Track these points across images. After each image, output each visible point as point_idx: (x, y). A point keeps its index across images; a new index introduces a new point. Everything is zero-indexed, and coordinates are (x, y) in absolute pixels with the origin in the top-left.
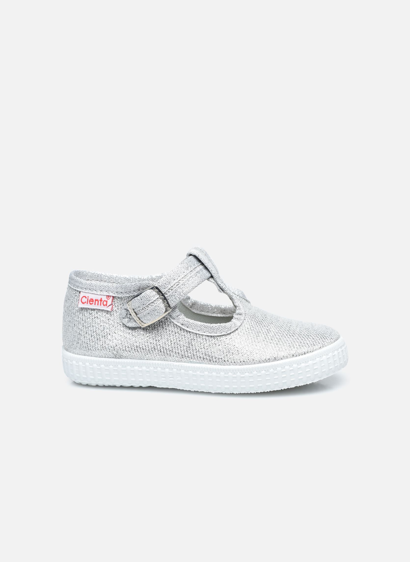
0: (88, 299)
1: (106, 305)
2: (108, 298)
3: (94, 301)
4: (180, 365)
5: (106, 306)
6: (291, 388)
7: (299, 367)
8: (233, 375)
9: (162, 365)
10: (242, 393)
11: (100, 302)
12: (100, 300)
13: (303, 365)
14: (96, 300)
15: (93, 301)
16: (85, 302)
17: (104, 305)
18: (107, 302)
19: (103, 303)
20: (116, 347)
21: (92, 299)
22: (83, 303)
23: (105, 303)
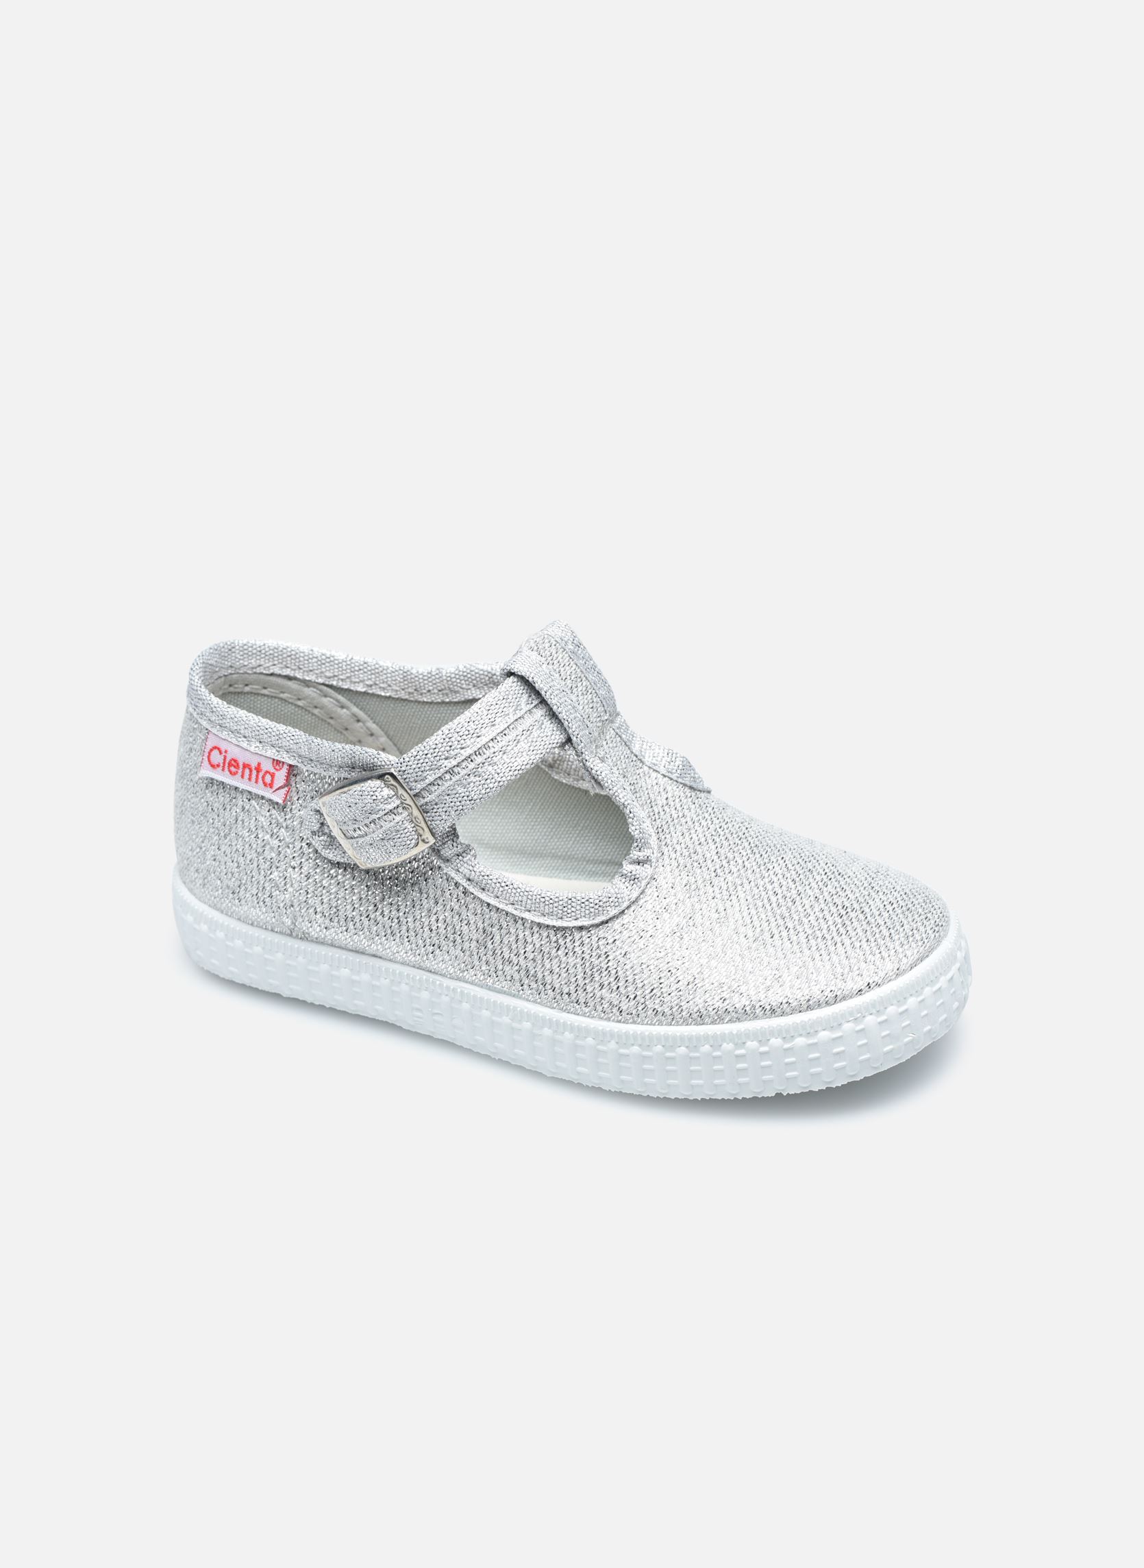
0: (225, 757)
1: (270, 785)
2: (277, 767)
3: (241, 767)
4: (459, 990)
5: (271, 787)
6: (763, 1097)
7: (786, 1046)
8: (598, 1044)
9: (412, 978)
10: (624, 1092)
11: (254, 773)
12: (256, 769)
13: (800, 1041)
14: (245, 766)
15: (237, 766)
16: (218, 766)
17: (265, 784)
18: (273, 776)
19: (263, 777)
20: (292, 908)
21: (235, 761)
22: (213, 766)
23: (268, 779)
